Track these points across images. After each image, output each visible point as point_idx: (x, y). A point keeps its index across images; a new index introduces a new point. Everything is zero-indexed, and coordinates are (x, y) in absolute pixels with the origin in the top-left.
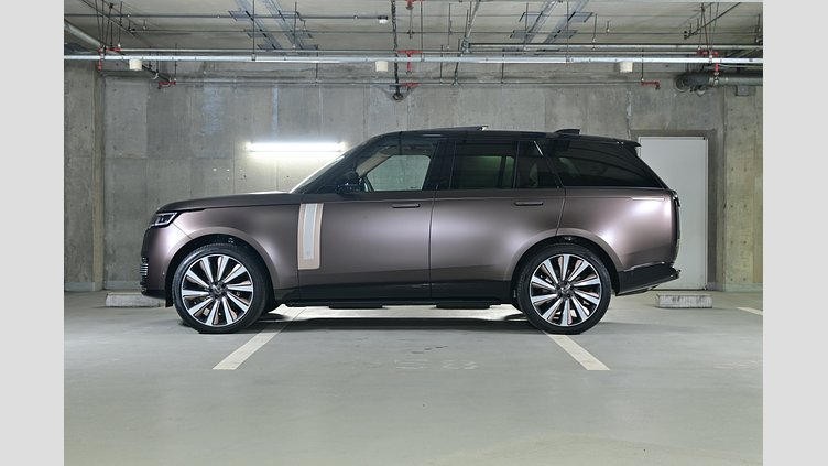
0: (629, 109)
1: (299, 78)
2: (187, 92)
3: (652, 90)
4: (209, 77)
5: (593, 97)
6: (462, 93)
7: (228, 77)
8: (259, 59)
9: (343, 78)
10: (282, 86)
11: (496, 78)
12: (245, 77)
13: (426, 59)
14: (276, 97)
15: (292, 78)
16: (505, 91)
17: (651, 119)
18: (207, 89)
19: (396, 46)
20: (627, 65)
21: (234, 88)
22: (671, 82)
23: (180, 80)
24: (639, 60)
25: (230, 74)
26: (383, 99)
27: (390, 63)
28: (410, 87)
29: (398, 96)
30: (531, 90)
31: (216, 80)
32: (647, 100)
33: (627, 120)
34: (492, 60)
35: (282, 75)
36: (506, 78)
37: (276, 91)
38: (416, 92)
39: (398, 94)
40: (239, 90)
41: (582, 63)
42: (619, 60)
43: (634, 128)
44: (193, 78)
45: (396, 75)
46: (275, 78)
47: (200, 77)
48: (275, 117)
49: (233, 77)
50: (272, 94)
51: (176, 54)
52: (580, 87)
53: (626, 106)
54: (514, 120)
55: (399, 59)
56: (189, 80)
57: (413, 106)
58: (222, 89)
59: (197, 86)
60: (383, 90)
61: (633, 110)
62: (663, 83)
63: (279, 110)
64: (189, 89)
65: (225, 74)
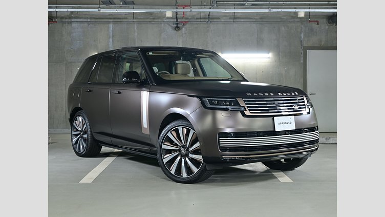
0: (302, 35)
1: (125, 18)
2: (63, 26)
3: (315, 25)
4: (75, 18)
5: (283, 29)
6: (212, 27)
7: (85, 18)
8: (102, 10)
9: (148, 18)
10: (115, 23)
11: (230, 18)
12: (94, 18)
13: (193, 10)
14: (111, 29)
15: (120, 18)
16: (235, 25)
17: (314, 40)
18: (74, 25)
19: (176, 3)
20: (302, 13)
21: (89, 24)
22: (325, 20)
23: (59, 20)
24: (308, 10)
25: (87, 16)
26: (170, 30)
27: (173, 12)
28: (184, 24)
29: (177, 28)
30: (249, 25)
31: (78, 20)
32: (312, 30)
33: (301, 41)
34: (228, 11)
35: (114, 17)
36: (236, 18)
37: (111, 26)
38: (187, 26)
39: (177, 27)
40: (91, 25)
41: (277, 12)
42: (297, 10)
43: (305, 45)
44: (66, 18)
45: (177, 17)
46: (110, 19)
47: (70, 18)
48: (111, 40)
49: (88, 18)
50: (109, 28)
51: (57, 8)
52: (276, 23)
53: (301, 33)
54: (240, 41)
55: (178, 10)
56: (64, 20)
57: (185, 33)
58: (82, 25)
59: (68, 23)
60: (169, 25)
61: (304, 35)
62: (320, 21)
63: (113, 36)
64: (64, 25)
65: (84, 16)
